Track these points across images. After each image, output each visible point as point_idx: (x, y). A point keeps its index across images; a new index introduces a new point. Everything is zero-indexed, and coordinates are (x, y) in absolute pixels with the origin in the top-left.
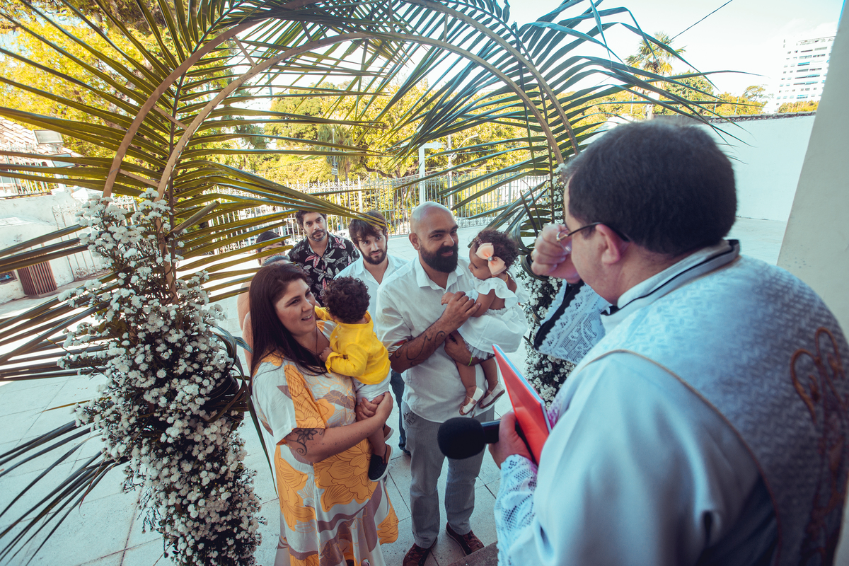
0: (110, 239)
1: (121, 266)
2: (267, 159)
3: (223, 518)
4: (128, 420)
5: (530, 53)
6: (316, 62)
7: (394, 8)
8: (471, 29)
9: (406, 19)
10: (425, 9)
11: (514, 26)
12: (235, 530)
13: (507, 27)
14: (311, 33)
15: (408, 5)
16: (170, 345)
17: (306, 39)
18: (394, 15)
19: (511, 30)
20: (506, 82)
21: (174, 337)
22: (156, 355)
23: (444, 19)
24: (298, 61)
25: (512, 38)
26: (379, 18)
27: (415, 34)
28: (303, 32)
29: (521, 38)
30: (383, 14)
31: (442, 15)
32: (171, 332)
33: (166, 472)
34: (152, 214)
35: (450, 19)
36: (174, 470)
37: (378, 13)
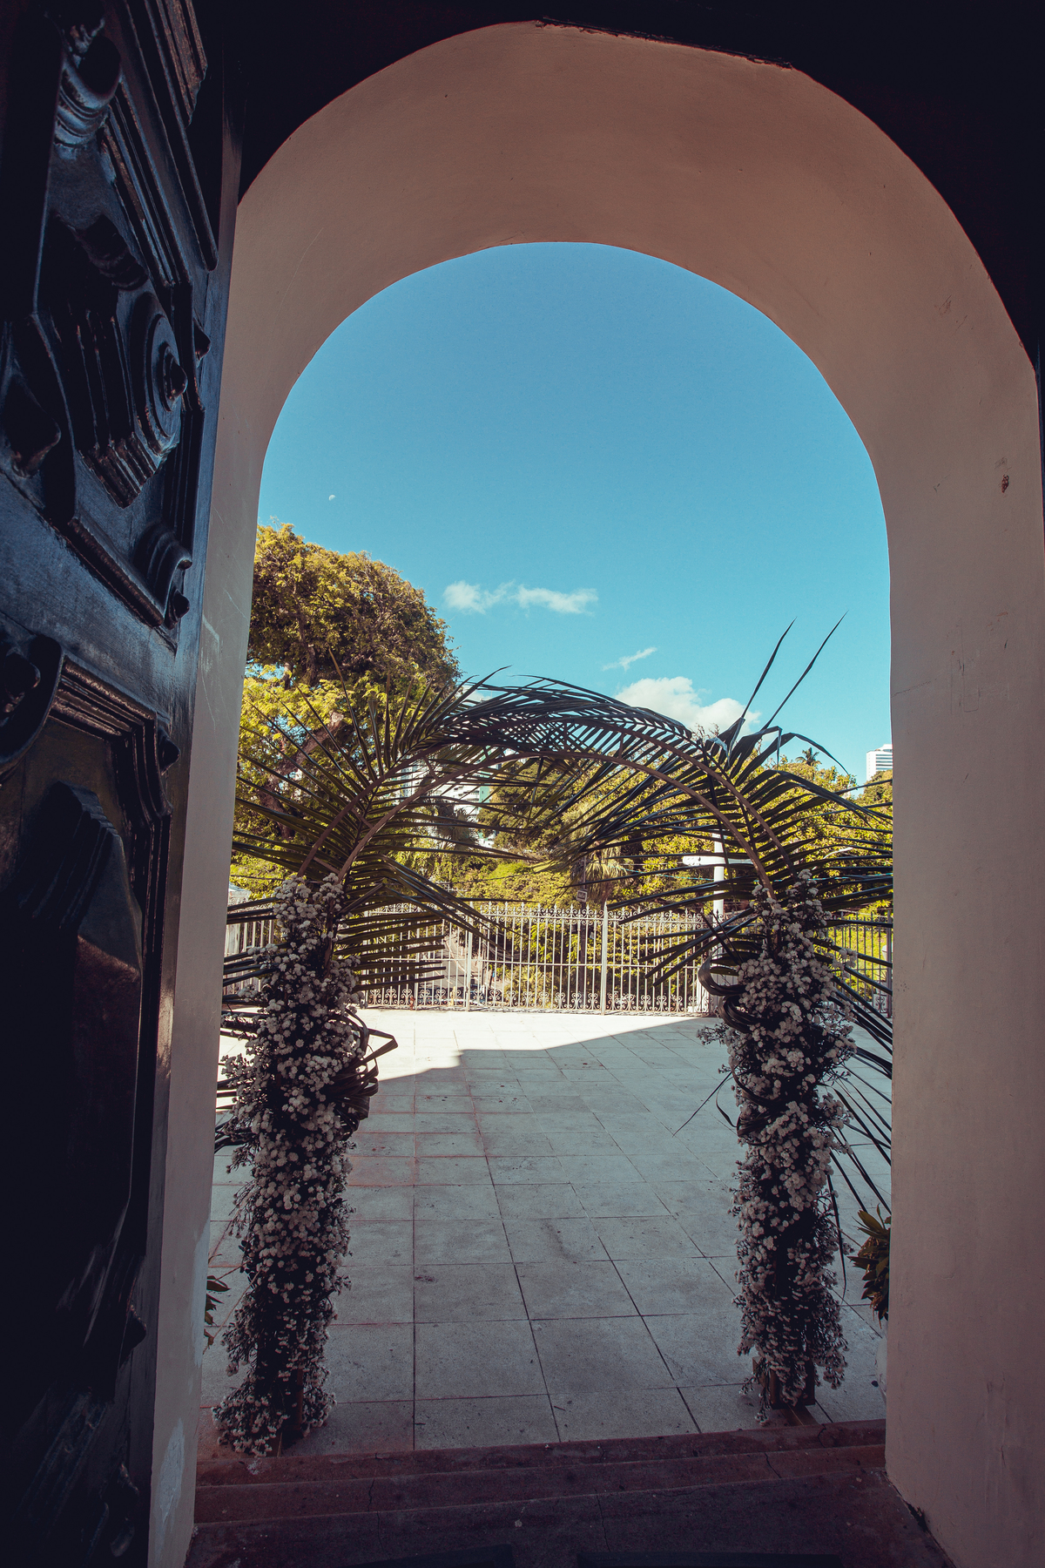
0: (293, 912)
1: (295, 937)
2: (473, 866)
3: (311, 1238)
4: (260, 1084)
5: (729, 772)
6: (493, 776)
7: (569, 731)
8: (651, 745)
9: (582, 739)
10: (601, 730)
11: (700, 741)
12: (318, 1259)
13: (692, 743)
14: (489, 753)
15: (584, 727)
16: (312, 1019)
17: (484, 757)
18: (570, 736)
19: (696, 745)
20: (691, 795)
21: (320, 1011)
22: (300, 1026)
23: (620, 739)
24: (475, 774)
25: (699, 752)
26: (555, 739)
27: (591, 751)
28: (482, 751)
29: (709, 752)
30: (559, 735)
31: (619, 734)
32: (316, 1007)
33: (274, 1153)
34: (330, 894)
35: (627, 737)
36: (282, 1154)
37: (555, 735)
